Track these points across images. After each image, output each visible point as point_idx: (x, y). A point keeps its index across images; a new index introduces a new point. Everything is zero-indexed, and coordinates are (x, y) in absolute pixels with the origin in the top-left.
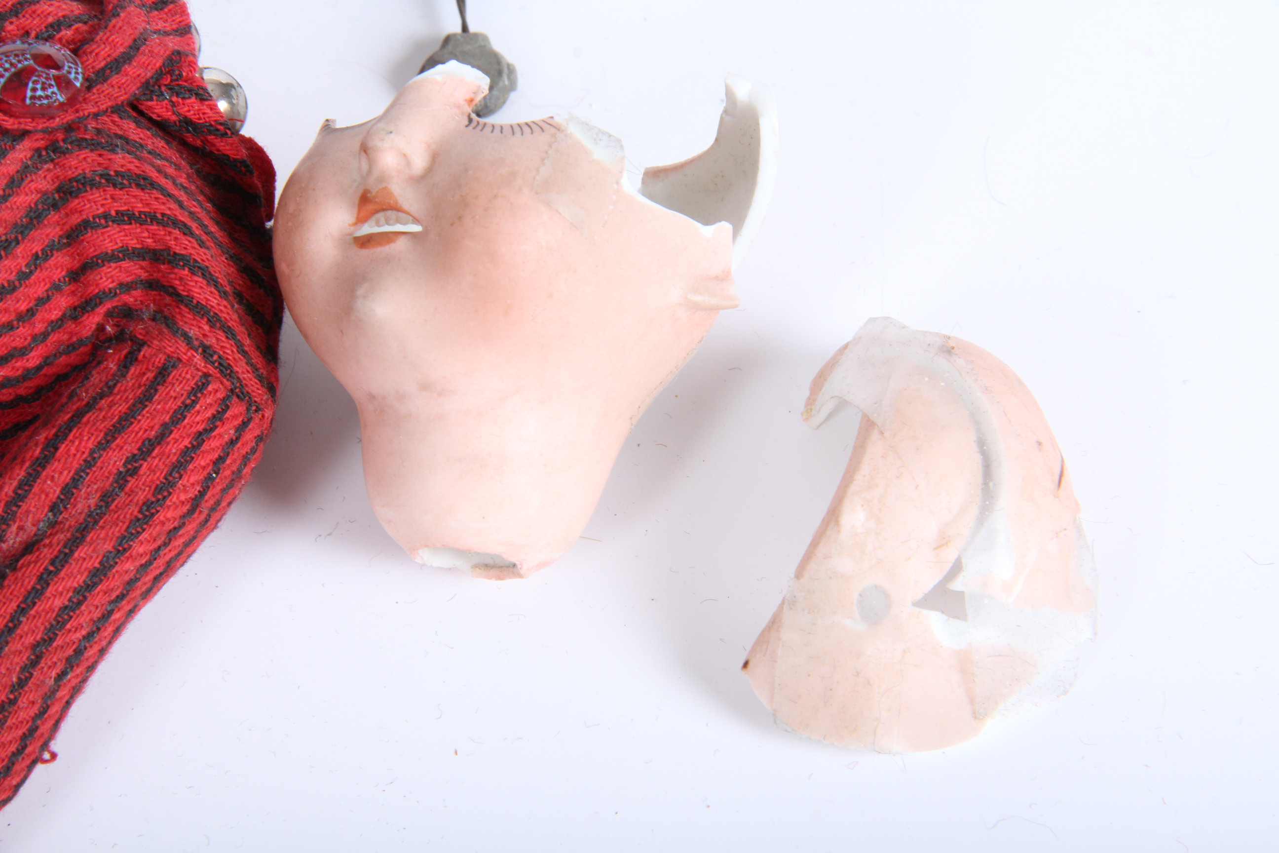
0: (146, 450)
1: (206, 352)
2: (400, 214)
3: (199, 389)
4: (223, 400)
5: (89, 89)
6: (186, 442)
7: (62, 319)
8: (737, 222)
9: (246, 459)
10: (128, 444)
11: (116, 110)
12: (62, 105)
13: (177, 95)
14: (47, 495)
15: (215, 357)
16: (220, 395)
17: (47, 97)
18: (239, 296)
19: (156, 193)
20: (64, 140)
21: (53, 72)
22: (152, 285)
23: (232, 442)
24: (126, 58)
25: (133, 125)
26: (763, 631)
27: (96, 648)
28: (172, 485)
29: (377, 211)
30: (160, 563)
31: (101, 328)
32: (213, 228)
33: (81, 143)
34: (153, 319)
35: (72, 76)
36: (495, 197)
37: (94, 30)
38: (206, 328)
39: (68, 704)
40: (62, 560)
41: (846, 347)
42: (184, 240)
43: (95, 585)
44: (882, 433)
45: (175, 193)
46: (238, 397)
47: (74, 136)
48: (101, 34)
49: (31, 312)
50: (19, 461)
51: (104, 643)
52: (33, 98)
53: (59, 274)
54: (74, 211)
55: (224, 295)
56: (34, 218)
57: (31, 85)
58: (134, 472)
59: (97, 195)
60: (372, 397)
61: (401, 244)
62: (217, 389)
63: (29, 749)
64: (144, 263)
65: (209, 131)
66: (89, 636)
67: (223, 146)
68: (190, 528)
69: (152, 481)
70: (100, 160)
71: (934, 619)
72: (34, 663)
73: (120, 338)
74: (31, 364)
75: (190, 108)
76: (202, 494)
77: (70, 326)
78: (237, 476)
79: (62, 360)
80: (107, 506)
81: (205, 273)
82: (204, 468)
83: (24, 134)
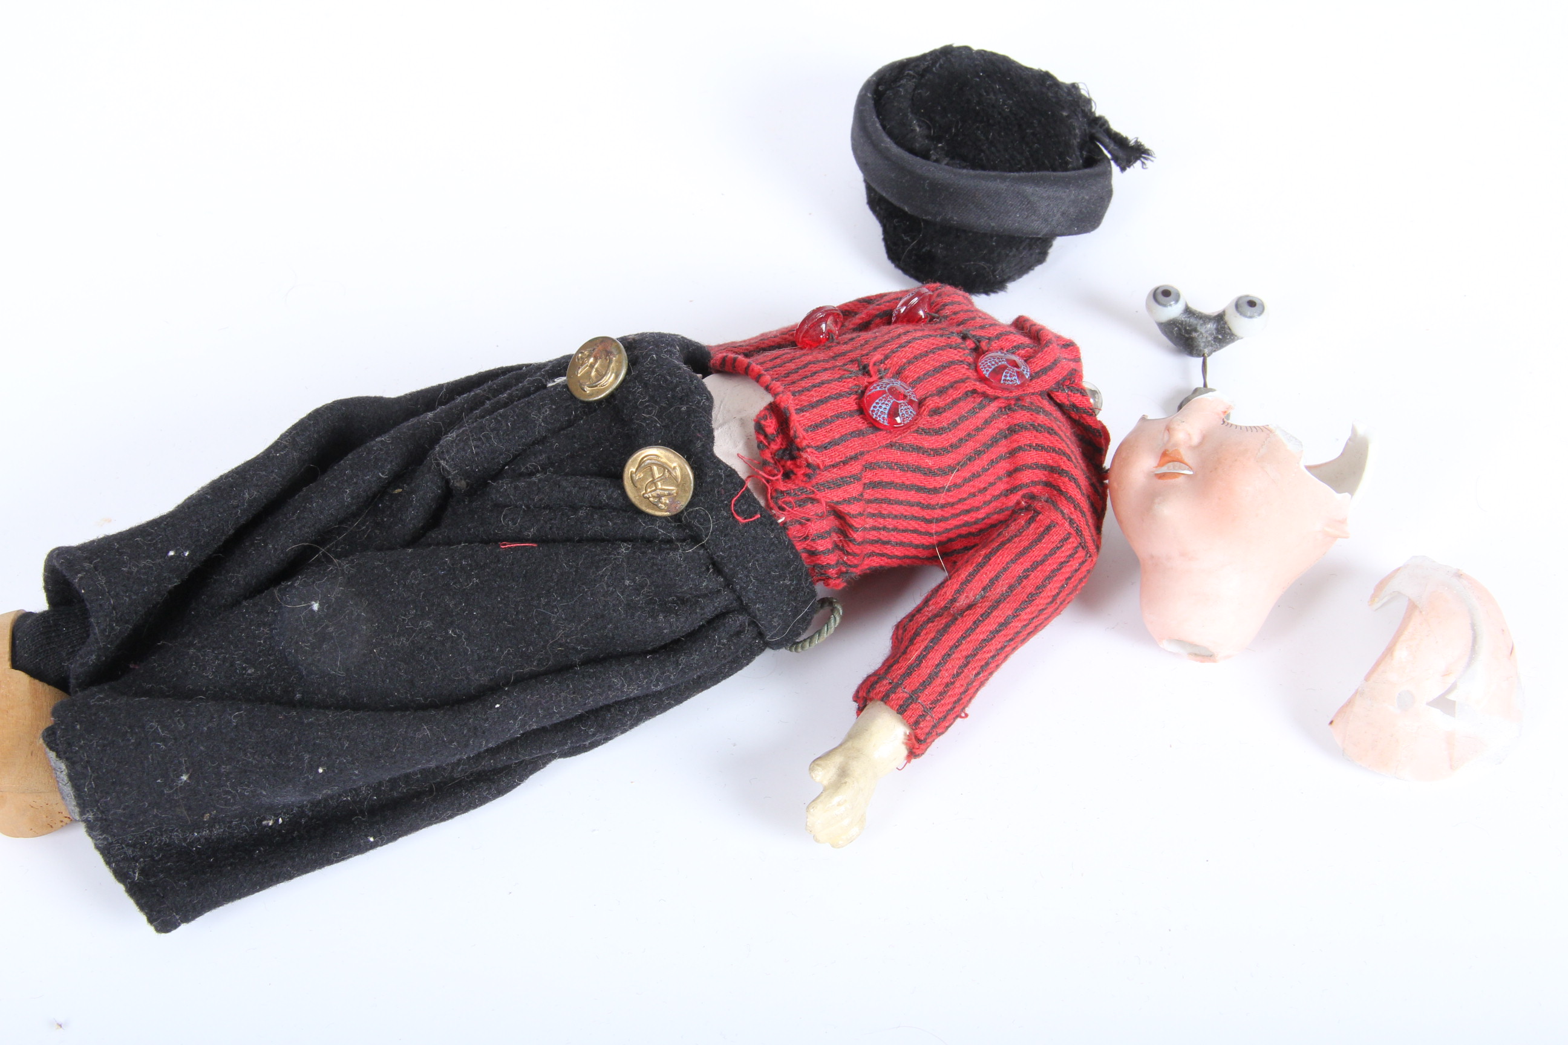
0: (1034, 567)
1: (1071, 521)
2: (1182, 464)
3: (1065, 539)
4: (1076, 547)
5: (1031, 380)
6: (1055, 566)
7: (1000, 495)
8: (1352, 492)
9: (1081, 580)
10: (1026, 563)
11: (1041, 394)
12: (1018, 386)
13: (1071, 391)
14: (982, 582)
15: (1075, 525)
16: (1075, 545)
17: (1012, 381)
18: (1089, 497)
19: (1057, 438)
20: (1014, 405)
21: (1015, 369)
22: (1047, 484)
23: (1076, 571)
24: (1050, 368)
25: (1047, 404)
26: (1343, 707)
27: (996, 664)
28: (1045, 586)
29: (1170, 462)
30: (1032, 626)
31: (1018, 503)
32: (1080, 461)
33: (1022, 407)
34: (1047, 502)
35: (1025, 372)
36: (1236, 460)
37: (1036, 352)
38: (1073, 509)
39: (978, 690)
40: (986, 615)
41: (1399, 569)
42: (1068, 463)
43: (1000, 631)
44: (1421, 612)
45: (1065, 439)
46: (1083, 548)
47: (1020, 403)
48: (1040, 354)
49: (985, 489)
50: (970, 563)
51: (1000, 662)
52: (1005, 380)
53: (1002, 472)
54: (1015, 441)
55: (1083, 494)
56: (994, 442)
57: (1004, 374)
58: (1027, 577)
59: (1027, 434)
60: (1152, 557)
61: (1181, 479)
62: (1073, 542)
63: (956, 710)
64: (1046, 473)
65: (1084, 412)
66: (993, 657)
67: (1089, 420)
68: (1050, 610)
69: (1035, 583)
70: (1031, 417)
71: (1436, 713)
72: (966, 665)
73: (1027, 509)
74: (980, 516)
75: (1077, 399)
76: (1058, 594)
77: (1003, 499)
78: (1075, 589)
79: (995, 516)
80: (1011, 592)
81: (1075, 481)
82: (1061, 581)
83: (996, 398)
